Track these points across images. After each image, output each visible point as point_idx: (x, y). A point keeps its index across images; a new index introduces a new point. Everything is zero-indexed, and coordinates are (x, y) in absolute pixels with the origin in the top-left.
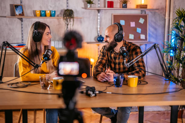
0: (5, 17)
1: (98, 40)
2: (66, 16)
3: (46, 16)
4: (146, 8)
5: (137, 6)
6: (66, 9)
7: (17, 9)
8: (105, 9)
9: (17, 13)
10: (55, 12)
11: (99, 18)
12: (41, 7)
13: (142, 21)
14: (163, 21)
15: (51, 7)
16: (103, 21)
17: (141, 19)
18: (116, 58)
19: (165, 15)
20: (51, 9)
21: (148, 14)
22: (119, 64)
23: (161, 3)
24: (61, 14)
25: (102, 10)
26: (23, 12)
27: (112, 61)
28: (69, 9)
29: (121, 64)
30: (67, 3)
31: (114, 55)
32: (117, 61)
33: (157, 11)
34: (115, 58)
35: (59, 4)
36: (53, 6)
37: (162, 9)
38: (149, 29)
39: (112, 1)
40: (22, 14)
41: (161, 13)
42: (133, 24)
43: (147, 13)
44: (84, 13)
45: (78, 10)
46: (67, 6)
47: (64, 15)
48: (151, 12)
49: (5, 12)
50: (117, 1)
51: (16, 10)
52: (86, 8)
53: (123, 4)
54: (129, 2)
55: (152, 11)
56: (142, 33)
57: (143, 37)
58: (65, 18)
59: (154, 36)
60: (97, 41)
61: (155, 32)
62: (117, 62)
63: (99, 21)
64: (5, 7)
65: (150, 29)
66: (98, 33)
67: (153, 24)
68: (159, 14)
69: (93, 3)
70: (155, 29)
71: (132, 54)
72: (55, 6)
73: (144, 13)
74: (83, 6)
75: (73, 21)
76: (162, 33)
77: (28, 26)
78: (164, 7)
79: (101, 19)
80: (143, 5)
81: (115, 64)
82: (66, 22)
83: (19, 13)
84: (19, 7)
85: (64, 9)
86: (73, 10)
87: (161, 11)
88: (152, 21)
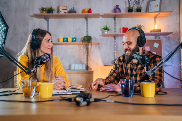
2: (84, 42)
13: (156, 45)
15: (73, 35)
17: (155, 43)
18: (133, 69)
19: (180, 40)
20: (73, 37)
21: (162, 39)
22: (136, 75)
23: (174, 29)
28: (88, 36)
29: (139, 75)
30: (87, 32)
31: (130, 66)
35: (80, 32)
36: (75, 34)
37: (176, 34)
38: (164, 53)
39: (126, 27)
42: (147, 49)
43: (161, 38)
44: (101, 39)
45: (96, 37)
46: (87, 34)
48: (165, 37)
54: (143, 28)
62: (134, 73)
66: (115, 58)
67: (168, 49)
68: (173, 39)
69: (109, 30)
72: (77, 34)
73: (158, 38)
74: (101, 34)
78: (178, 32)
80: (157, 30)
82: (85, 46)
86: (91, 36)
87: (176, 36)
88: (166, 45)
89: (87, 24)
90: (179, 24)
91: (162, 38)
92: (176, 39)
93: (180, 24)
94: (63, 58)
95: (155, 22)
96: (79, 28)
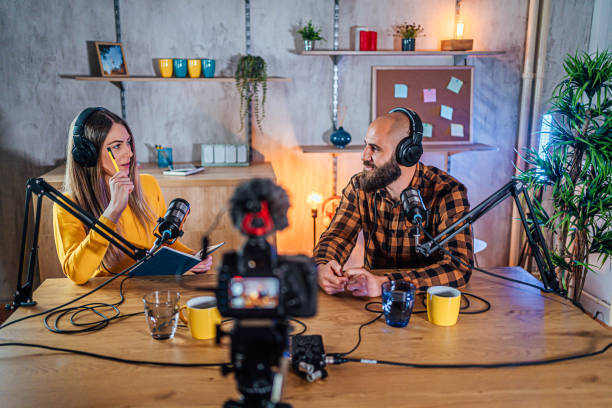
0: (73, 77)
1: (332, 141)
2: (243, 76)
3: (188, 75)
4: (471, 48)
5: (444, 43)
6: (244, 53)
7: (106, 55)
8: (353, 55)
9: (107, 66)
10: (213, 62)
11: (336, 78)
12: (173, 49)
13: (455, 85)
14: (515, 83)
15: (203, 49)
16: (348, 87)
17: (454, 79)
18: (393, 216)
19: (521, 68)
20: (203, 55)
21: (473, 66)
22: (400, 234)
23: (511, 34)
24: (230, 68)
25: (344, 58)
26: (123, 65)
27: (379, 224)
28: (253, 54)
29: (407, 234)
30: (248, 38)
31: (386, 207)
32: (395, 225)
33: (499, 57)
34: (389, 216)
35: (225, 40)
36: (208, 46)
37: (514, 49)
38: (475, 108)
39: (372, 30)
40: (122, 70)
41: (510, 62)
42: (430, 96)
43: (470, 63)
44: (293, 64)
45: (278, 57)
46: (248, 46)
47: (238, 72)
48: (482, 60)
49: (75, 64)
50: (388, 30)
51: (105, 58)
52: (299, 51)
53: (403, 40)
54: (421, 34)
55: (485, 56)
56: (456, 119)
57: (457, 130)
58: (242, 81)
59: (488, 127)
60: (331, 144)
61: (491, 117)
62: (395, 228)
63: (336, 86)
64: (74, 50)
65: (477, 109)
66: (334, 122)
67: (488, 95)
68: (504, 67)
69: (319, 39)
70: (493, 108)
71: (438, 207)
72: (214, 46)
73: (462, 63)
74: (292, 47)
75: (265, 89)
76: (511, 117)
77: (139, 103)
78: (521, 45)
79: (341, 81)
80: (461, 41)
81: (388, 233)
82: (245, 92)
83: (114, 67)
84: (112, 49)
85: (240, 55)
86: (263, 57)
87: (512, 58)
88: (483, 85)
89: (248, 11)
90: (525, 20)
91: (473, 61)
92: (513, 65)
93: (527, 20)
94: (173, 123)
95: (458, 12)
96: (222, 25)
